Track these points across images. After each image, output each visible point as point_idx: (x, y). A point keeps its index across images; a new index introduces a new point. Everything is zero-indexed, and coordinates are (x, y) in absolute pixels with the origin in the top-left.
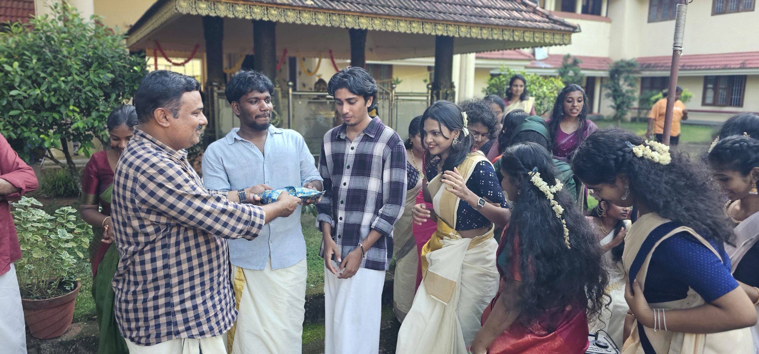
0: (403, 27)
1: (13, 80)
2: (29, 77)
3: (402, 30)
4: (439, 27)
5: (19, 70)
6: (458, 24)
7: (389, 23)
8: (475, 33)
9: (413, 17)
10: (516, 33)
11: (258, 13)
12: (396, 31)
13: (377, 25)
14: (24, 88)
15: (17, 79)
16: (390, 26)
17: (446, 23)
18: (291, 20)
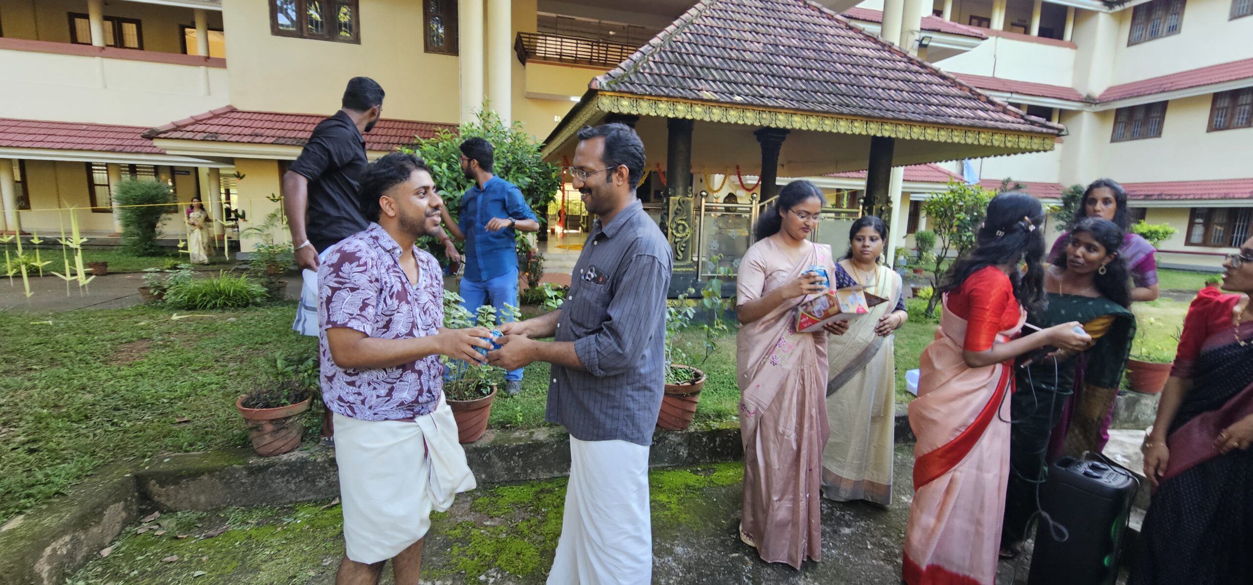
0: (843, 127)
1: (441, 182)
2: (455, 180)
3: (842, 130)
4: (886, 127)
5: (446, 171)
6: (910, 123)
7: (827, 122)
8: (931, 134)
9: (856, 115)
10: (983, 136)
11: (681, 111)
12: (835, 131)
13: (813, 124)
14: (450, 189)
15: (445, 180)
16: (828, 125)
17: (896, 121)
18: (716, 118)
